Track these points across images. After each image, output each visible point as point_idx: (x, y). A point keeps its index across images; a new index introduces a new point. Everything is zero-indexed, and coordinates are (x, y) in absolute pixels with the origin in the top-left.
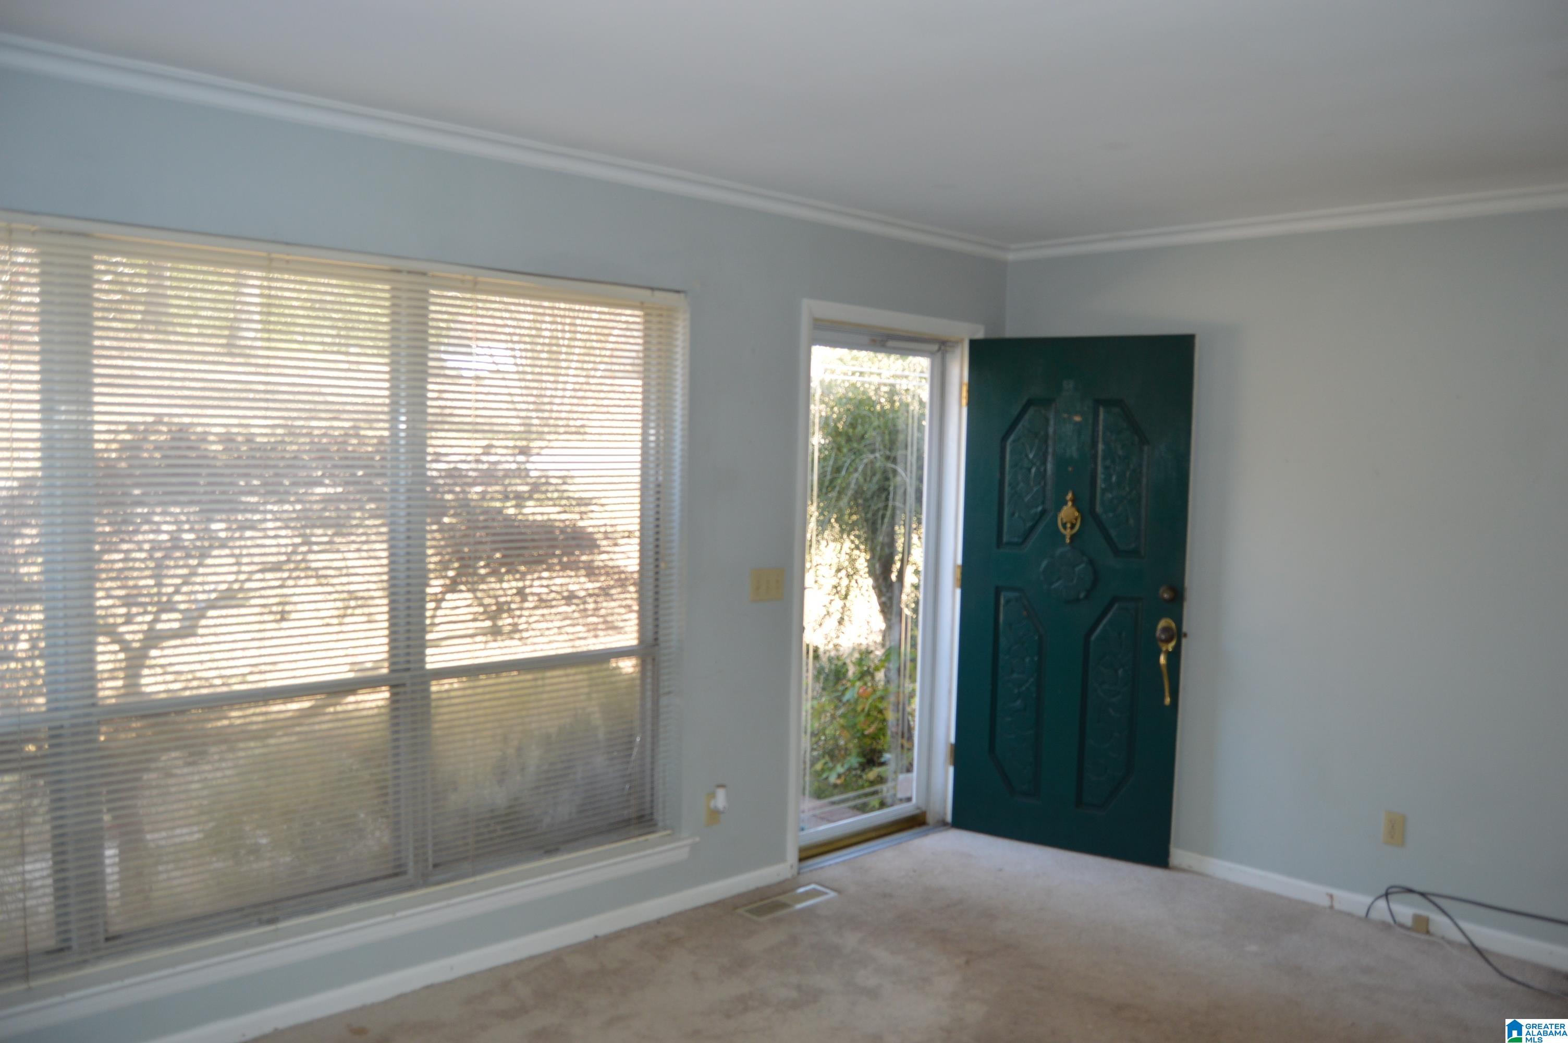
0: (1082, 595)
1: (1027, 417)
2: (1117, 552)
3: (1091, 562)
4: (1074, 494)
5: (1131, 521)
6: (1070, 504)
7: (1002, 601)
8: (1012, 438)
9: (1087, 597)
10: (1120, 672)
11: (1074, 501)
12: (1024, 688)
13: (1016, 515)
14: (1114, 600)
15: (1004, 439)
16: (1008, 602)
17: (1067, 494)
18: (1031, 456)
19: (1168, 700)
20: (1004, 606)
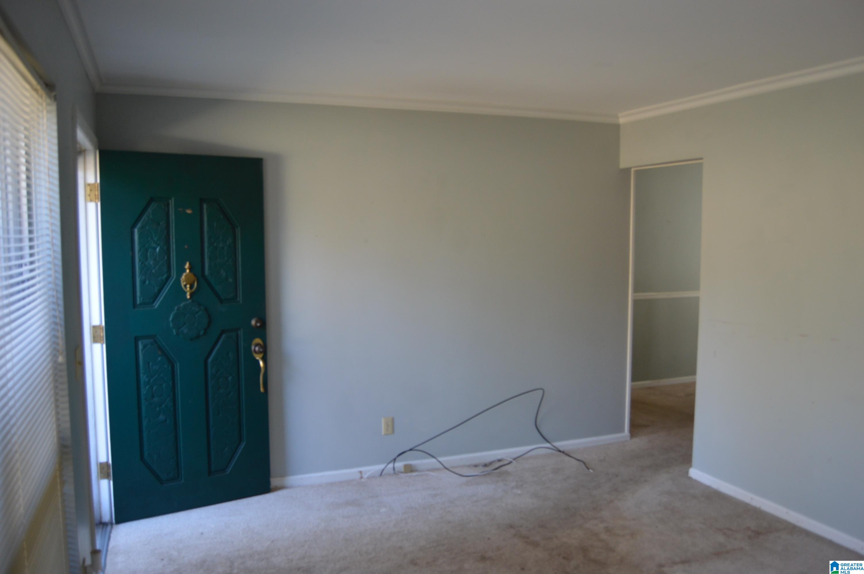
0: (202, 333)
1: (150, 210)
2: (221, 301)
3: (206, 310)
4: (190, 264)
5: (230, 280)
6: (188, 271)
7: (140, 347)
8: (139, 225)
9: (205, 333)
10: (230, 378)
11: (191, 269)
12: (163, 406)
13: (147, 282)
14: (223, 332)
15: (134, 226)
16: (144, 347)
17: (185, 264)
18: (155, 239)
19: (262, 390)
20: (142, 350)
